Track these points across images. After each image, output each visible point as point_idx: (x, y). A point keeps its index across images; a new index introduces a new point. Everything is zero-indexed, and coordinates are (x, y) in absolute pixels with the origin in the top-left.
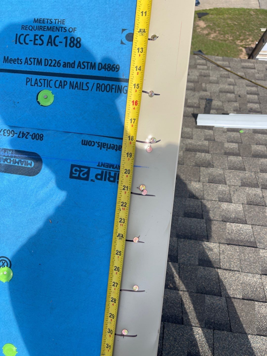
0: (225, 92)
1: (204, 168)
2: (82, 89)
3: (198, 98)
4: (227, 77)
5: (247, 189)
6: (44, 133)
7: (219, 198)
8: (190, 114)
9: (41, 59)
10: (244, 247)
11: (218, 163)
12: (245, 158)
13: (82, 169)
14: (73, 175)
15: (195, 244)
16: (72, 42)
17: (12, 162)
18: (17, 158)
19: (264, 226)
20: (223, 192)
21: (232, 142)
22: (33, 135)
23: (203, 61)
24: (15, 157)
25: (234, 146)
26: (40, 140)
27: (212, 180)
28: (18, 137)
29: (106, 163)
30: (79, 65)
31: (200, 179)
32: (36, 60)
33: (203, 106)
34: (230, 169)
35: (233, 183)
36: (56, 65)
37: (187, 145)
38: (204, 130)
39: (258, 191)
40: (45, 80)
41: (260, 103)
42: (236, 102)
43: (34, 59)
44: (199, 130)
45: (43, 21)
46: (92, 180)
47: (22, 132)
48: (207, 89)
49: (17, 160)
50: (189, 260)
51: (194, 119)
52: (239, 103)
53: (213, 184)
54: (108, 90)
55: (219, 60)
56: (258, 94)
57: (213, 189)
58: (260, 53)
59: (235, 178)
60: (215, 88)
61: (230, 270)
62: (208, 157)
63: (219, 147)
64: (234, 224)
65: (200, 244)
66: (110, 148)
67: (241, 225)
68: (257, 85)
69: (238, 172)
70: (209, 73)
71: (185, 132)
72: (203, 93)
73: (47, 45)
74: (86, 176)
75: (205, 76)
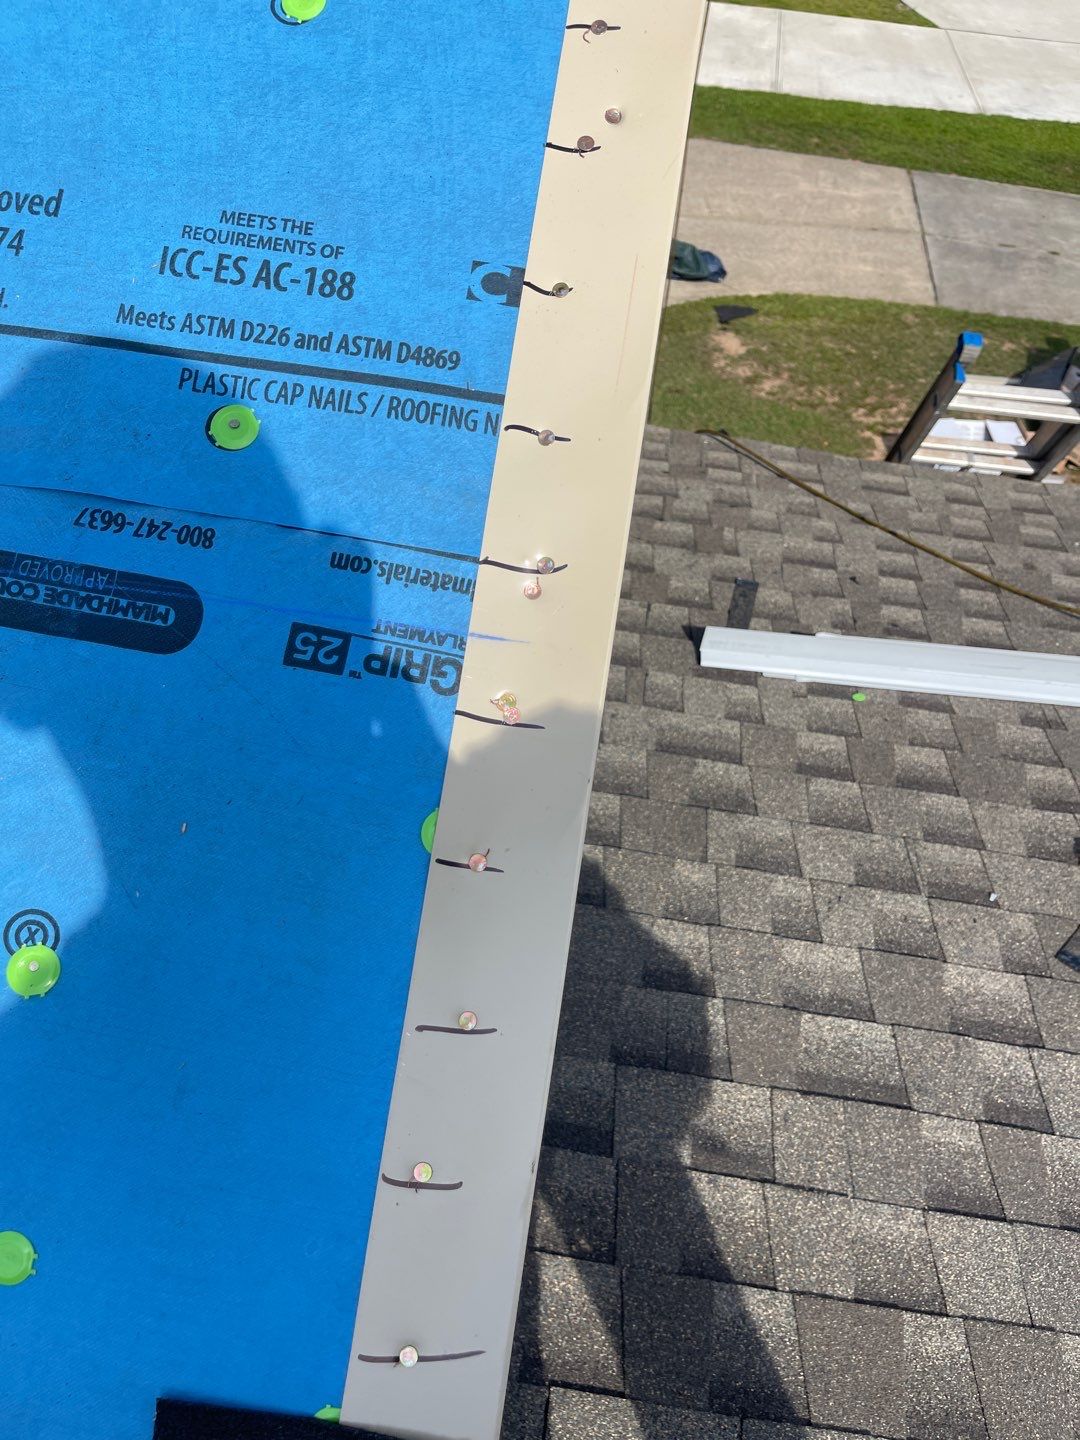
0: (802, 562)
1: (723, 814)
2: (347, 410)
3: (709, 577)
4: (809, 514)
5: (878, 897)
6: (219, 527)
7: (774, 923)
8: (678, 628)
9: (233, 321)
10: (865, 1106)
11: (774, 800)
12: (868, 786)
13: (325, 638)
14: (295, 656)
15: (681, 1086)
16: (326, 282)
17: (105, 609)
18: (124, 597)
19: (937, 1031)
20: (788, 904)
21: (825, 730)
22: (182, 530)
23: (732, 457)
24: (118, 593)
25: (834, 744)
26: (204, 545)
27: (752, 860)
28: (136, 534)
29: (401, 625)
30: (344, 345)
31: (706, 852)
32: (217, 323)
33: (723, 605)
34: (815, 822)
35: (826, 875)
36: (275, 339)
37: (662, 730)
38: (725, 683)
39: (917, 906)
40: (237, 378)
41: (924, 607)
42: (843, 597)
43: (213, 319)
44: (709, 681)
45: (249, 220)
46: (353, 674)
47: (148, 522)
48: (741, 547)
49: (123, 603)
50: (657, 1146)
51: (689, 645)
52: (852, 603)
53: (753, 873)
54: (422, 417)
55: (784, 458)
56: (917, 578)
57: (752, 890)
58: (923, 444)
59: (834, 855)
60: (769, 547)
61: (811, 1190)
62: (736, 776)
63: (779, 743)
64: (829, 1018)
65: (701, 1090)
66: (415, 581)
67: (853, 1025)
68: (914, 547)
69: (844, 837)
70: (749, 497)
71: (657, 685)
72: (723, 562)
73: (255, 285)
74: (335, 658)
75: (733, 505)
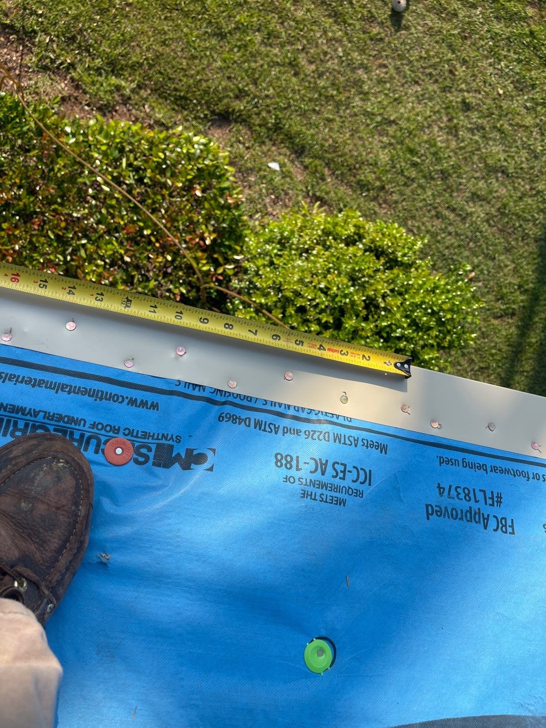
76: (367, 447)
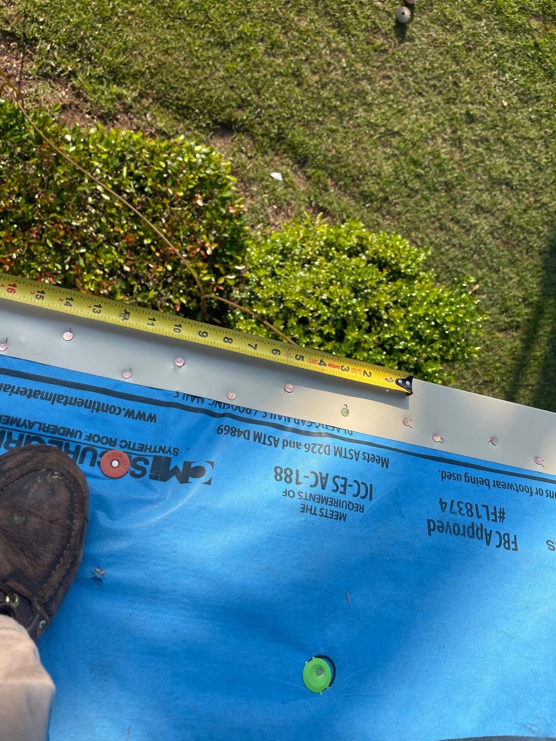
76: (368, 460)
